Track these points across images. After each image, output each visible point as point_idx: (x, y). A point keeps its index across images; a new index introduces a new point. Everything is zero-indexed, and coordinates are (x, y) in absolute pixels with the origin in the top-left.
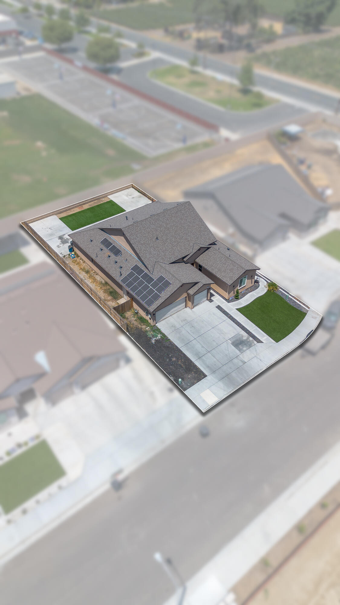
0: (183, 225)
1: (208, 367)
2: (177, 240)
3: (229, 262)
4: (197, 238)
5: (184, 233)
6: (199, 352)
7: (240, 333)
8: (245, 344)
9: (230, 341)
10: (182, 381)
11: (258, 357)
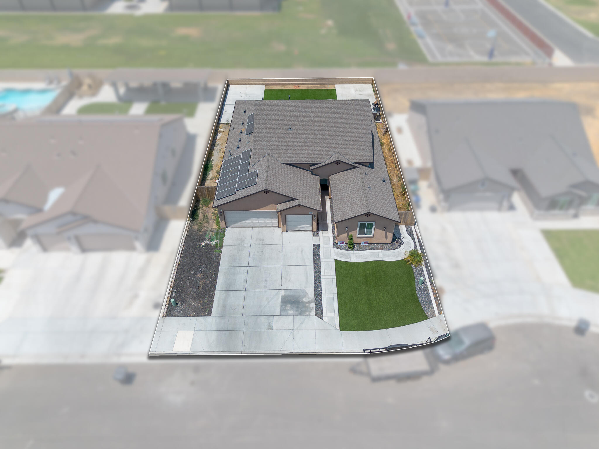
0: (338, 126)
1: (224, 306)
2: (316, 140)
4: (345, 148)
5: (332, 135)
6: (234, 284)
7: (307, 291)
8: (298, 307)
9: (285, 292)
10: (180, 303)
11: (295, 332)
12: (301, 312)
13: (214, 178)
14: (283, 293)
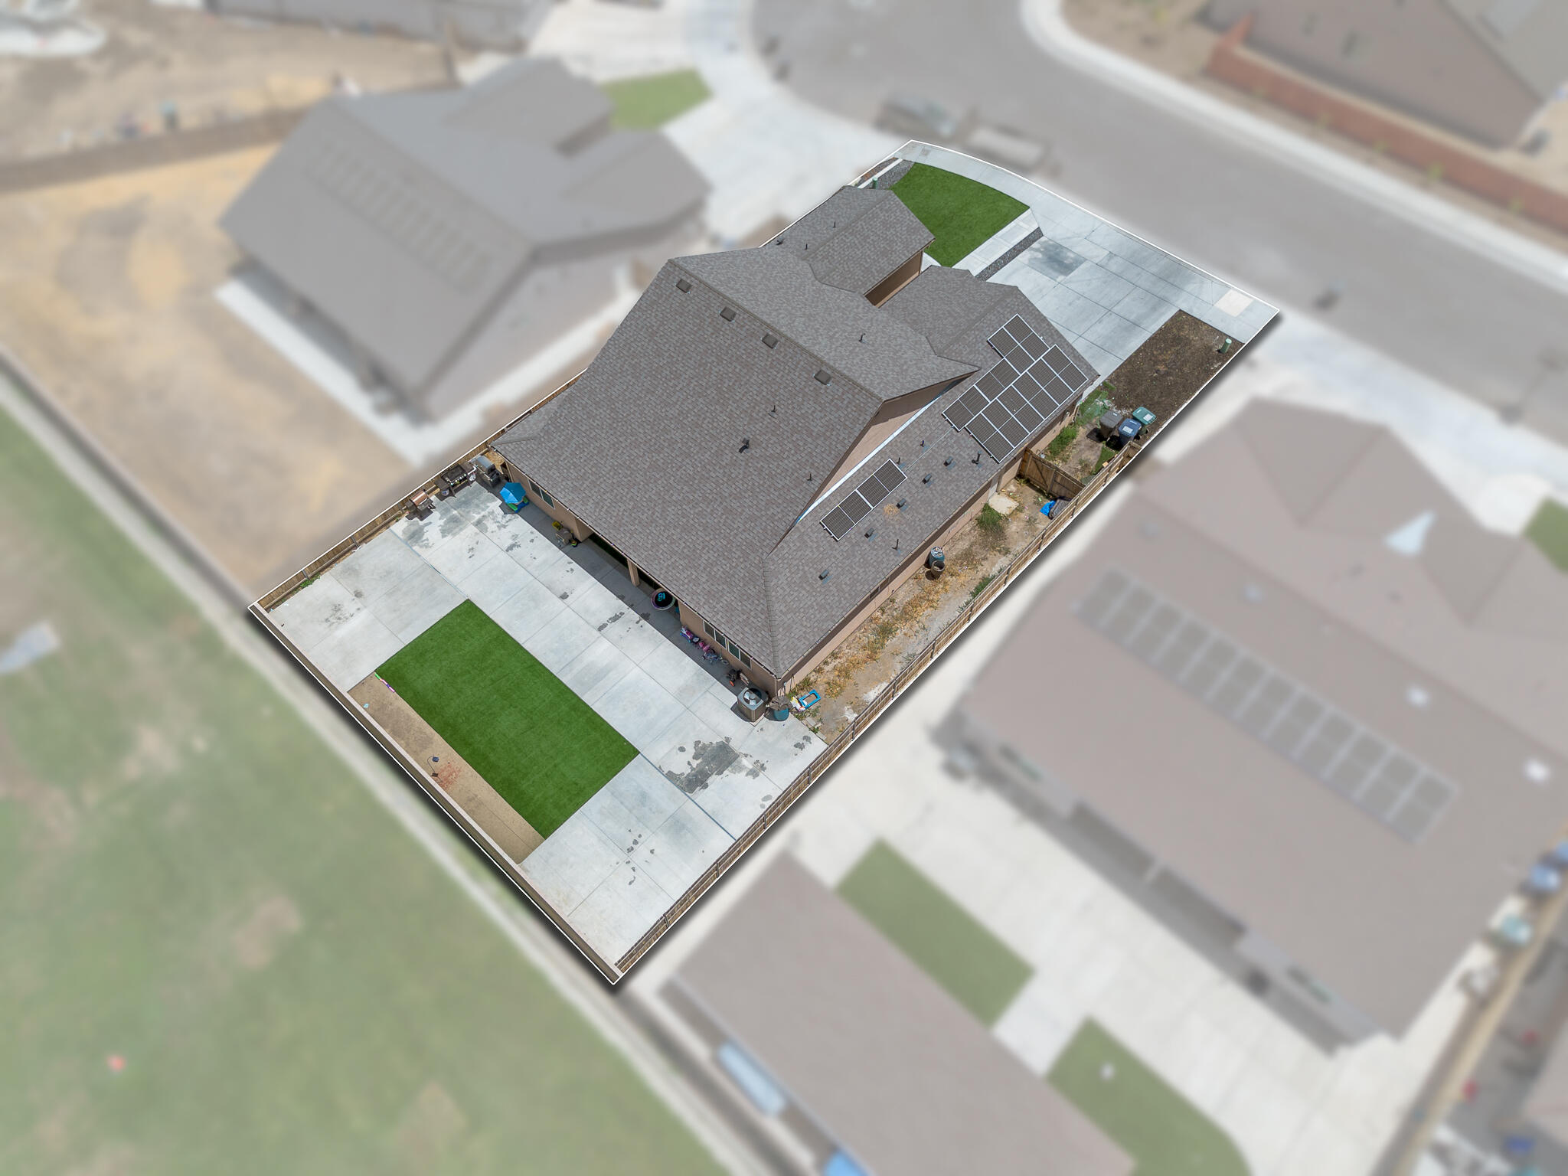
1: (1154, 309)
3: (863, 228)
7: (1027, 262)
9: (1057, 277)
10: (1215, 350)
11: (1086, 235)
12: (1057, 248)
13: (1000, 551)
14: (1061, 278)
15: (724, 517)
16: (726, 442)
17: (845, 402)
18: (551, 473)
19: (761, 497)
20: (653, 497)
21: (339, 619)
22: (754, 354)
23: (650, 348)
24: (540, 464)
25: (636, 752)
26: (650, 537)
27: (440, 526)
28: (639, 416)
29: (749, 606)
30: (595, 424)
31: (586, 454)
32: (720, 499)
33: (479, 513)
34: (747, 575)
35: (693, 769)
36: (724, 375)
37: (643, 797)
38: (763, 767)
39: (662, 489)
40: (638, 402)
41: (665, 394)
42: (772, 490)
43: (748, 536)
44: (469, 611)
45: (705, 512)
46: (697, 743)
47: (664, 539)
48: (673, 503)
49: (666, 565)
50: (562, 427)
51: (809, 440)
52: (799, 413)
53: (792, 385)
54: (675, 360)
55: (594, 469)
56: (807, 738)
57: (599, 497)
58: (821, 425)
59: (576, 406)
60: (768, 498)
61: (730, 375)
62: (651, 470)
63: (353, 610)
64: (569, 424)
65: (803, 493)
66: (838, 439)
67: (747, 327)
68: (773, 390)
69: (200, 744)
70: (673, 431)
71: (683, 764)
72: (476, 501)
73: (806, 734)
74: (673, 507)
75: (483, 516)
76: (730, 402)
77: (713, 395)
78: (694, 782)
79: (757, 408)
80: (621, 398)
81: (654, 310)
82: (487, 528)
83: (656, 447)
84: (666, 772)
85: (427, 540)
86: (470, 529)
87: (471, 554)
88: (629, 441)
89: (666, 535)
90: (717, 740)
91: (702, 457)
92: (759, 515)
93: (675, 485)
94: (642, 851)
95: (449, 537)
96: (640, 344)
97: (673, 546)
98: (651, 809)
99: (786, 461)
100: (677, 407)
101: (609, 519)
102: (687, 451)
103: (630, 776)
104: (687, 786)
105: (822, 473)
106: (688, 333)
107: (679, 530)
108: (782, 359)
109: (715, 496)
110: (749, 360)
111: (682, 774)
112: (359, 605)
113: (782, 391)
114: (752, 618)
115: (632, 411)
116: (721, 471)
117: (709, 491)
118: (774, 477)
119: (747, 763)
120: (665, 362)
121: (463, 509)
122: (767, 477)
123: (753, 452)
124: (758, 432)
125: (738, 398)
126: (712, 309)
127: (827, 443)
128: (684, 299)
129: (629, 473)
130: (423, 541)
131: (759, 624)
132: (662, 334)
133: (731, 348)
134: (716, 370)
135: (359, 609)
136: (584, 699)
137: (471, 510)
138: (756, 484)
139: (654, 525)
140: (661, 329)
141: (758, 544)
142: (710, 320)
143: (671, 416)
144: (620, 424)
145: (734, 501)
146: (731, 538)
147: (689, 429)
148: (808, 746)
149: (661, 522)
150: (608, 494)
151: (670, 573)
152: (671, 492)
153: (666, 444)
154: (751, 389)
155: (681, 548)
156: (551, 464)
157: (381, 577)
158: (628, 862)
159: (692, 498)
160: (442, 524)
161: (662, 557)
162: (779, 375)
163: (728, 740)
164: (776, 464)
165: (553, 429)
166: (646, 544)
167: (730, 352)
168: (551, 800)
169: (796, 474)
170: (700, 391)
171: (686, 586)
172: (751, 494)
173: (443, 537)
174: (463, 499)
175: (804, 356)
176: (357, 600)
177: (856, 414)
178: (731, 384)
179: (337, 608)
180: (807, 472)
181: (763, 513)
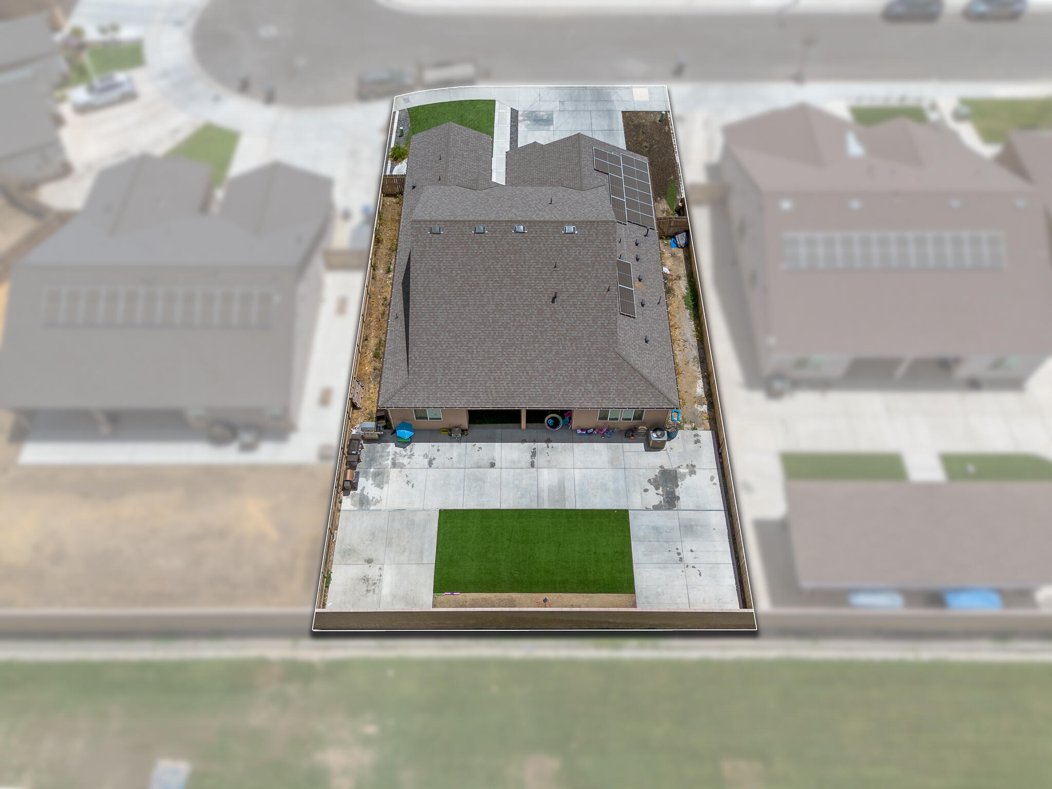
1: (610, 118)
8: (536, 117)
10: (658, 122)
11: (538, 99)
12: (532, 114)
14: (551, 128)
15: (574, 345)
16: (540, 303)
17: (594, 236)
18: (439, 396)
19: (587, 319)
20: (519, 364)
21: (375, 584)
22: (515, 243)
23: (443, 280)
24: (426, 396)
25: (626, 511)
26: (537, 388)
27: (372, 484)
28: (471, 324)
29: (630, 383)
30: (444, 348)
31: (453, 369)
32: (562, 337)
33: (388, 459)
34: (614, 367)
35: (663, 495)
36: (507, 266)
37: (656, 529)
38: (693, 466)
39: (521, 356)
40: (462, 316)
41: (477, 300)
42: (590, 311)
43: (597, 346)
44: (446, 516)
45: (560, 351)
46: (649, 481)
47: (546, 382)
48: (535, 359)
49: (560, 396)
50: (423, 364)
51: (590, 269)
52: (571, 259)
53: (554, 246)
54: (466, 277)
55: (467, 374)
56: (696, 435)
57: (484, 388)
58: (590, 257)
59: (421, 345)
60: (591, 317)
61: (510, 264)
62: (505, 350)
63: (378, 572)
64: (426, 359)
65: (610, 301)
66: (607, 258)
67: (498, 230)
68: (545, 256)
69: (371, 730)
70: (500, 319)
71: (655, 497)
72: (378, 454)
73: (694, 434)
74: (537, 361)
75: (393, 459)
76: (524, 279)
77: (509, 282)
78: (671, 501)
79: (543, 272)
80: (449, 321)
81: (427, 257)
82: (403, 464)
83: (497, 334)
84: (652, 508)
85: (374, 498)
86: (394, 472)
87: (410, 485)
88: (476, 343)
89: (546, 379)
90: (657, 471)
91: (531, 321)
92: (594, 330)
93: (528, 348)
94: (687, 556)
95: (386, 486)
96: (435, 282)
97: (555, 382)
98: (666, 532)
99: (586, 290)
100: (491, 303)
101: (501, 395)
102: (519, 324)
103: (639, 525)
104: (669, 505)
105: (612, 283)
106: (462, 256)
107: (552, 371)
108: (535, 235)
109: (558, 337)
110: (515, 248)
111: (661, 502)
112: (378, 566)
113: (551, 253)
114: (637, 388)
115: (463, 324)
116: (551, 321)
117: (552, 337)
118: (586, 303)
119: (683, 470)
120: (461, 282)
121: (375, 464)
122: (581, 306)
123: (561, 298)
124: (555, 285)
125: (526, 274)
126: (466, 233)
127: (602, 264)
128: (442, 238)
129: (492, 361)
130: (372, 501)
131: (644, 388)
132: (445, 267)
133: (498, 248)
134: (499, 266)
135: (380, 569)
136: (568, 507)
137: (380, 460)
138: (578, 314)
139: (533, 379)
140: (441, 264)
141: (607, 346)
142: (470, 240)
143: (492, 311)
144: (462, 337)
145: (572, 332)
146: (588, 353)
147: (510, 311)
148: (701, 438)
149: (536, 374)
150: (489, 382)
151: (567, 399)
152: (529, 353)
153: (502, 329)
154: (530, 264)
155: (561, 380)
156: (434, 390)
157: (372, 541)
158: (687, 566)
159: (544, 348)
160: (372, 482)
161: (554, 393)
162: (542, 245)
163: (661, 467)
164: (581, 295)
165: (417, 369)
166: (537, 393)
167: (499, 251)
168: (614, 572)
169: (597, 293)
170: (498, 285)
171: (583, 399)
172: (579, 322)
173: (382, 488)
174: (368, 459)
175: (548, 225)
176: (372, 565)
177: (606, 238)
178: (515, 269)
179: (366, 580)
180: (603, 288)
181: (596, 327)
